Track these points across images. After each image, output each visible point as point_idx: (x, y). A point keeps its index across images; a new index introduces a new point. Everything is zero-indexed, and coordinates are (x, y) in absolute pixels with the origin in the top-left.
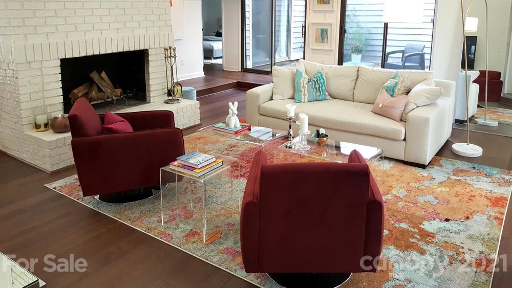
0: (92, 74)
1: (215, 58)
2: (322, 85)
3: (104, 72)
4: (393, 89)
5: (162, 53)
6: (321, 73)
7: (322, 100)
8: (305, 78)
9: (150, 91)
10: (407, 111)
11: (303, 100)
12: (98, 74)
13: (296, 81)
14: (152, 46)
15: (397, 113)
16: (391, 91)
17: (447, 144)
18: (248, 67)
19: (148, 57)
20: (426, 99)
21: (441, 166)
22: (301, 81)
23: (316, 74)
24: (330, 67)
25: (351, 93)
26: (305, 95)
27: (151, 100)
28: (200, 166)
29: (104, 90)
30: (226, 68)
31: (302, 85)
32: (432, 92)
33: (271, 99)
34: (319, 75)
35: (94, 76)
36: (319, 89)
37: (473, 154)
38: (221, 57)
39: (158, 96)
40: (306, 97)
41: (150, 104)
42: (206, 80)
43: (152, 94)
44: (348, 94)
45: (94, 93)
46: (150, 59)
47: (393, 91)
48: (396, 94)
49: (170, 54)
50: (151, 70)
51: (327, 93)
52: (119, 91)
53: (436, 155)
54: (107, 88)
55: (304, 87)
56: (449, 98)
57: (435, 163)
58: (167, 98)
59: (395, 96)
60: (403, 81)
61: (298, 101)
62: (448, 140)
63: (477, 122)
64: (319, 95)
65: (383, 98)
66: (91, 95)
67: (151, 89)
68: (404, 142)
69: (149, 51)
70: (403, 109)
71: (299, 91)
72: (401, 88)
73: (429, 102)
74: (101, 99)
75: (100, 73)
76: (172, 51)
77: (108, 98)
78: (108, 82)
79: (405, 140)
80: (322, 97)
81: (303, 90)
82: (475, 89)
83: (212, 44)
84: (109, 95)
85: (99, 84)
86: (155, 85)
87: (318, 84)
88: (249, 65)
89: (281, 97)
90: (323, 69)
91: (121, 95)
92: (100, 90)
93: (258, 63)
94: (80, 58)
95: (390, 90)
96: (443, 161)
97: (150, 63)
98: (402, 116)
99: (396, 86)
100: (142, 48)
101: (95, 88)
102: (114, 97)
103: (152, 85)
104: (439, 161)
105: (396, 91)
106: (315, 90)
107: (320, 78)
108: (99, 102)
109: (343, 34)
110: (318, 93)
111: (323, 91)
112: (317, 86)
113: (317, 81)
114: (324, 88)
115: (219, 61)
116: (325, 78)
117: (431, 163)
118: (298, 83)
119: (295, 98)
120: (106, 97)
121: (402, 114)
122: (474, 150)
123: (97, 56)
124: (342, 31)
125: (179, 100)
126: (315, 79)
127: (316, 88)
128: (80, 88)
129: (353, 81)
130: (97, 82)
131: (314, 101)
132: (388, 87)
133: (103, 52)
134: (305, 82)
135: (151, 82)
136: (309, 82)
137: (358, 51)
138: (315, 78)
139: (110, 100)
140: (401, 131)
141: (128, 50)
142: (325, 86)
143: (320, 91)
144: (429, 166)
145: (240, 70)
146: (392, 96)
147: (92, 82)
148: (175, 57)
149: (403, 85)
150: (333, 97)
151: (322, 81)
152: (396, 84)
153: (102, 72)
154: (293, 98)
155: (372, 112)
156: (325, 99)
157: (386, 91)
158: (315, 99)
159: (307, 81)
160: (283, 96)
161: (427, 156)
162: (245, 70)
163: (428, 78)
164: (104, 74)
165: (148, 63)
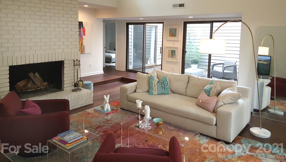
0: (29, 74)
1: (112, 63)
2: (166, 85)
3: (37, 73)
4: (209, 91)
5: (72, 63)
6: (165, 78)
7: (166, 94)
8: (156, 80)
9: (64, 84)
10: (217, 106)
11: (154, 94)
12: (33, 74)
13: (150, 82)
14: (67, 59)
15: (212, 107)
16: (208, 93)
17: (248, 127)
18: (129, 69)
19: (64, 65)
20: (230, 100)
21: (241, 144)
22: (153, 82)
23: (163, 78)
24: (172, 74)
25: (185, 91)
26: (155, 90)
27: (64, 89)
28: (70, 142)
29: (36, 83)
30: (117, 69)
31: (153, 85)
32: (233, 95)
33: (135, 91)
34: (165, 79)
35: (31, 75)
36: (164, 88)
37: (264, 136)
38: (114, 62)
39: (69, 87)
40: (156, 92)
41: (63, 91)
42: (104, 75)
43: (65, 86)
44: (183, 91)
45: (29, 85)
46: (65, 66)
47: (209, 93)
48: (211, 95)
49: (77, 63)
50: (65, 72)
51: (169, 90)
52: (45, 83)
53: (238, 135)
54: (38, 82)
55: (155, 86)
56: (247, 99)
57: (237, 141)
58: (73, 88)
59: (210, 95)
60: (215, 87)
61: (151, 94)
62: (248, 124)
63: (269, 111)
64: (164, 91)
65: (203, 97)
66: (27, 86)
67: (65, 83)
68: (215, 126)
69: (65, 61)
70: (215, 105)
71: (152, 88)
72: (214, 91)
73: (232, 102)
74: (33, 89)
75: (34, 73)
76: (78, 62)
77: (38, 87)
78: (39, 79)
79: (216, 125)
80: (166, 92)
81: (154, 87)
82: (267, 91)
83: (111, 55)
84: (39, 86)
85: (33, 79)
86: (67, 80)
87: (164, 84)
88: (131, 67)
89: (141, 91)
90: (167, 76)
91: (46, 86)
92: (34, 83)
93: (137, 66)
94: (21, 65)
95: (207, 91)
96: (243, 140)
97: (65, 68)
98: (214, 109)
99: (211, 90)
100: (60, 60)
101: (31, 82)
102: (41, 87)
103: (66, 80)
104: (240, 140)
105: (211, 92)
106: (162, 88)
107: (165, 81)
108: (32, 90)
109: (184, 54)
110: (164, 90)
111: (166, 88)
112: (163, 86)
113: (163, 82)
114: (167, 87)
115: (114, 64)
116: (168, 81)
117: (235, 141)
118: (151, 83)
119: (150, 92)
120: (37, 87)
121: (215, 108)
122: (265, 133)
123: (32, 64)
124: (184, 52)
125: (81, 89)
126: (162, 82)
127: (162, 87)
128: (22, 82)
129: (185, 83)
130: (32, 78)
131: (161, 94)
132: (206, 90)
133: (36, 62)
134: (156, 83)
135: (65, 79)
136: (158, 83)
137: (195, 62)
138: (162, 80)
139: (39, 89)
140: (213, 120)
141: (51, 61)
142: (168, 86)
143: (164, 89)
144: (233, 143)
145: (125, 70)
146: (208, 95)
147: (29, 78)
148: (79, 65)
149: (216, 89)
150: (173, 92)
151: (166, 83)
152: (211, 88)
153: (36, 73)
154: (148, 92)
155: (196, 104)
156: (168, 94)
157: (205, 92)
158: (161, 93)
159: (157, 82)
160: (142, 90)
161: (230, 136)
162: (128, 70)
163: (232, 86)
164: (37, 74)
165: (64, 68)
